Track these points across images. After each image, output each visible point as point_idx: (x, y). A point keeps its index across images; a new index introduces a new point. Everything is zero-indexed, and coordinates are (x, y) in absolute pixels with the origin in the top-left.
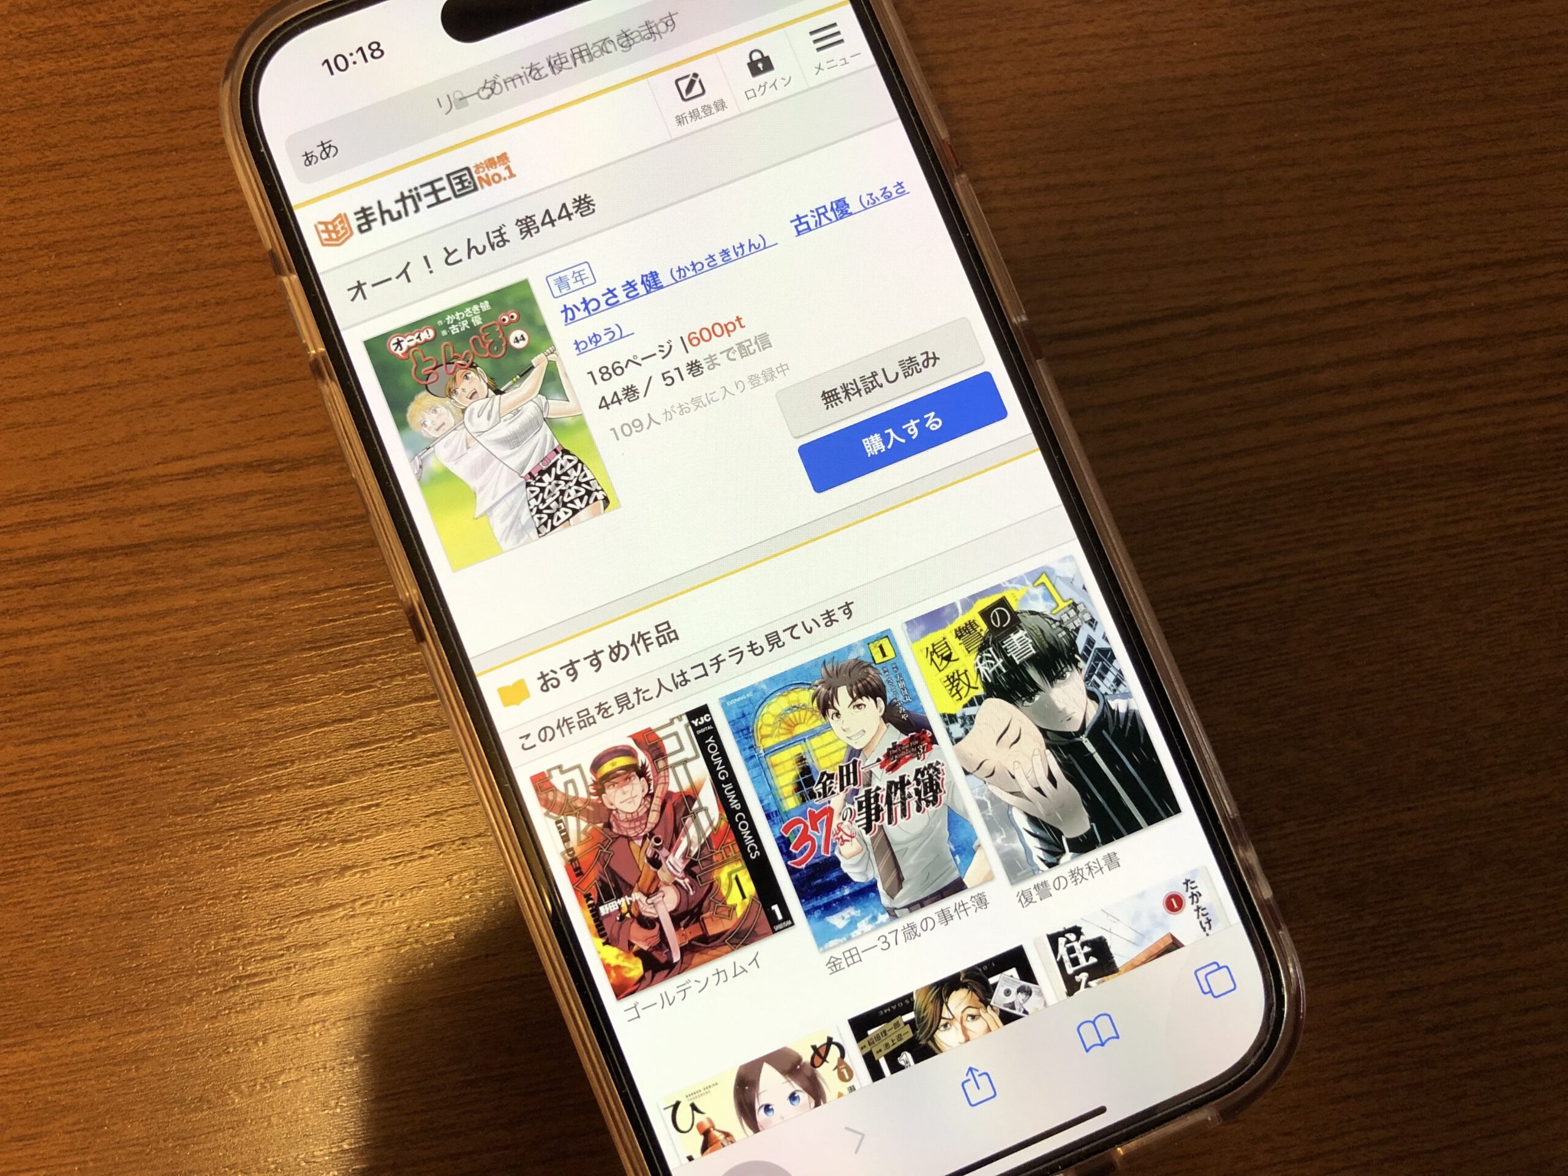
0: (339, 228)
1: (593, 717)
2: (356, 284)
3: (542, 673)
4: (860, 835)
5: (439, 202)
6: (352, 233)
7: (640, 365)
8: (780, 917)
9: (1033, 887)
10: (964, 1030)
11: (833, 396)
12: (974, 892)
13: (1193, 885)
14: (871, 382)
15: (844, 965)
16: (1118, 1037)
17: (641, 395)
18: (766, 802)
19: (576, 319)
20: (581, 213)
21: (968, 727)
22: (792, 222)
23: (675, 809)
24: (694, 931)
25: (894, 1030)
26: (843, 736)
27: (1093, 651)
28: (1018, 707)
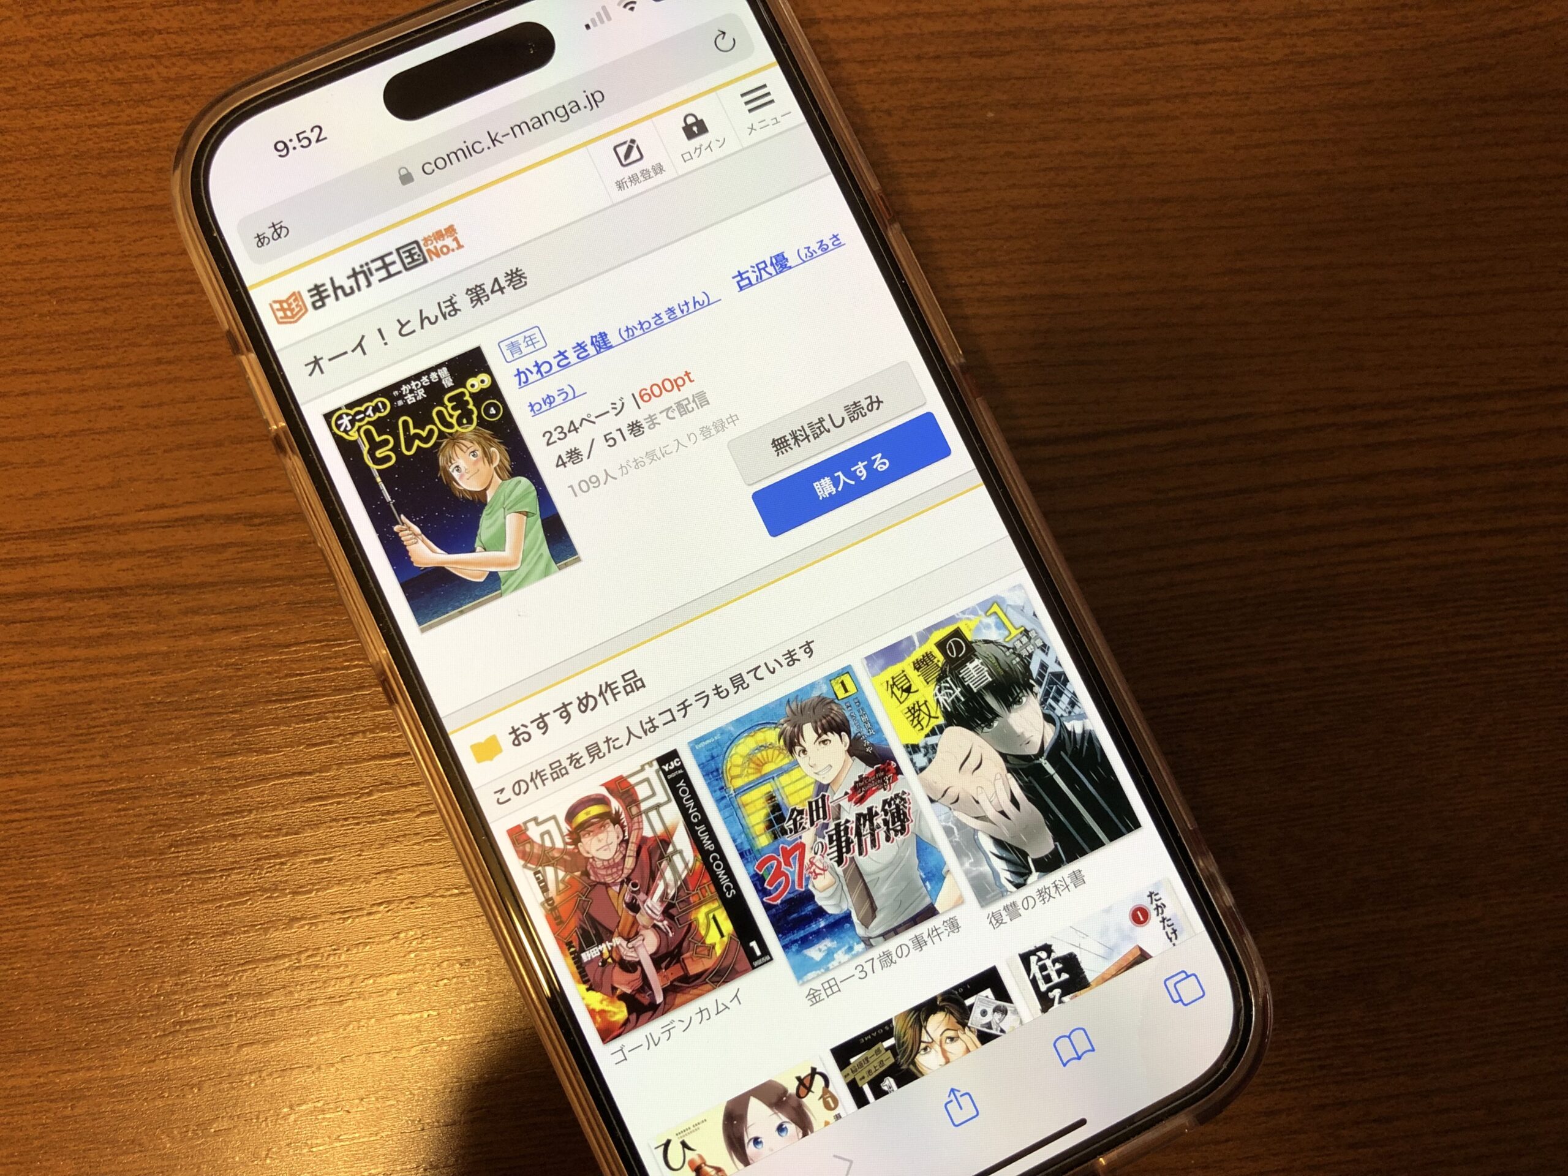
0: (294, 305)
1: (565, 768)
2: (313, 359)
3: (513, 728)
4: (833, 868)
5: (390, 276)
6: (307, 310)
7: (594, 423)
8: (758, 953)
9: (1002, 908)
10: (944, 1053)
11: (782, 443)
12: (946, 917)
13: (1157, 897)
14: (819, 428)
15: (823, 996)
16: (1093, 1050)
18: (739, 841)
19: (530, 381)
21: (931, 756)
22: (734, 278)
23: (650, 854)
24: (675, 972)
25: (875, 1057)
26: (810, 772)
27: (1047, 675)
28: (978, 734)
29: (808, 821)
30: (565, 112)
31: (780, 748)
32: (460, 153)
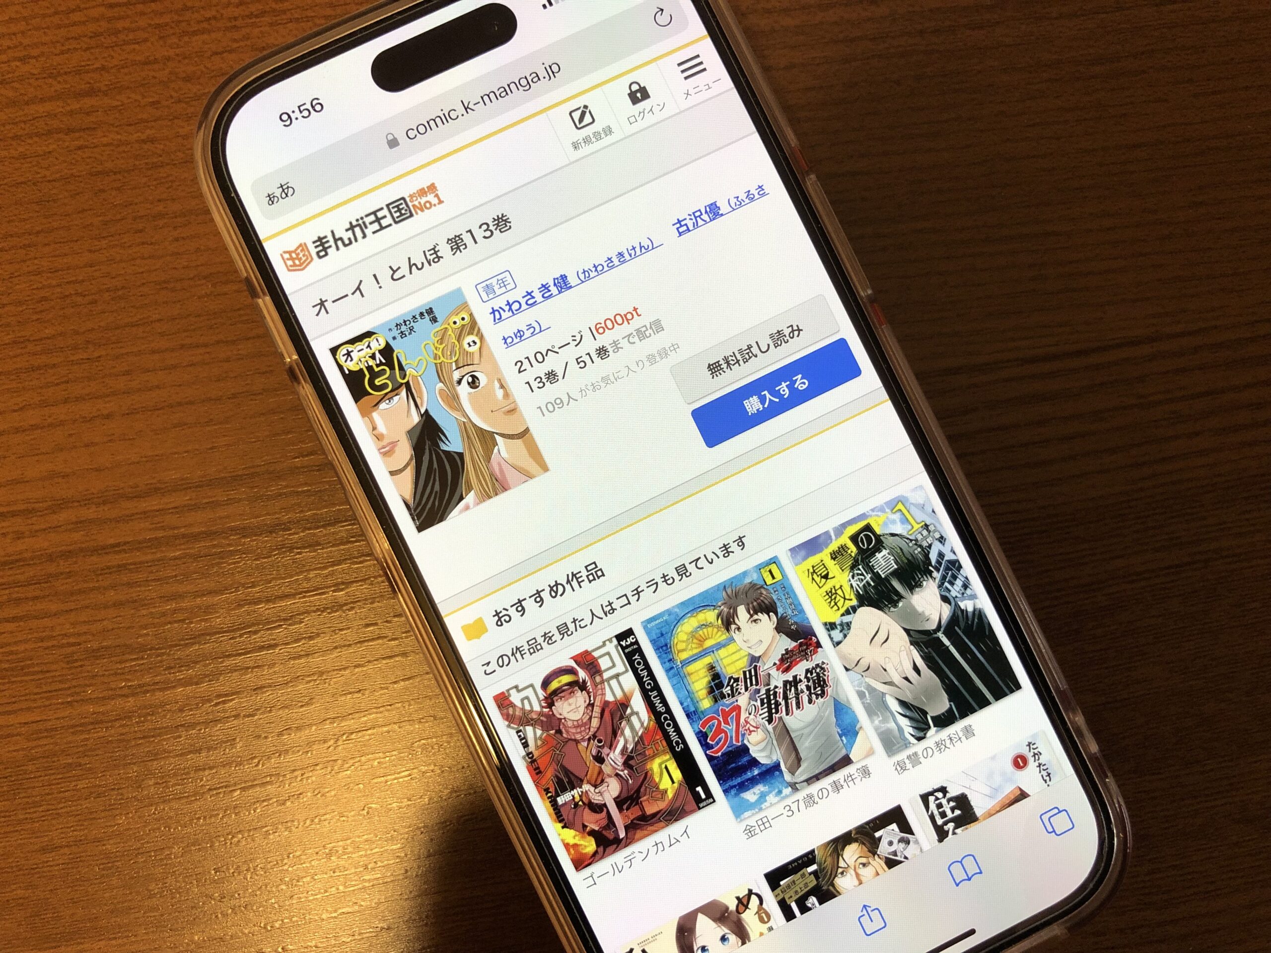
0: (301, 255)
1: (540, 644)
2: (319, 302)
3: (496, 611)
4: (764, 726)
5: (382, 228)
6: (312, 259)
7: (558, 353)
8: (703, 796)
9: (906, 757)
10: (857, 875)
11: (717, 367)
12: (859, 765)
13: (1035, 746)
14: (748, 353)
15: (758, 831)
16: (981, 873)
17: (560, 377)
18: (685, 704)
19: (503, 318)
20: (500, 230)
21: (846, 632)
22: (674, 225)
23: (612, 715)
24: (635, 812)
25: (801, 880)
26: (744, 646)
27: (943, 562)
28: (886, 613)
29: (743, 687)
30: (528, 82)
31: (718, 627)
32: (438, 120)
